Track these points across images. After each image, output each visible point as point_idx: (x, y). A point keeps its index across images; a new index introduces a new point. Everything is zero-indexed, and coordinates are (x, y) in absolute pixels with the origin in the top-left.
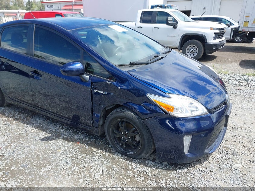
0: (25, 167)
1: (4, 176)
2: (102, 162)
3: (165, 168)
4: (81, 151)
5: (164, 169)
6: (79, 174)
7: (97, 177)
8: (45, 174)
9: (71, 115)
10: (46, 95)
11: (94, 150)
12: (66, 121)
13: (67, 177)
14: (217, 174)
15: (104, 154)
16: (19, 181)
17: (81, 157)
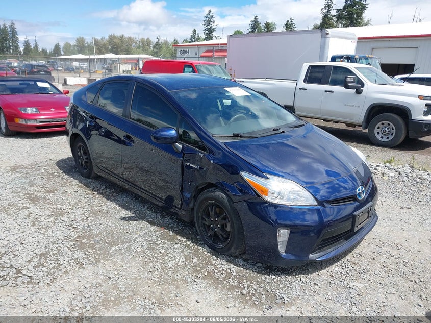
0: (96, 243)
1: (73, 247)
2: (183, 251)
3: (257, 271)
4: (162, 236)
5: (254, 270)
6: (151, 259)
7: (170, 265)
8: (115, 252)
9: (164, 196)
10: (143, 170)
11: (179, 237)
12: (157, 203)
13: (137, 259)
14: (322, 288)
15: (188, 243)
16: (87, 253)
17: (160, 242)
